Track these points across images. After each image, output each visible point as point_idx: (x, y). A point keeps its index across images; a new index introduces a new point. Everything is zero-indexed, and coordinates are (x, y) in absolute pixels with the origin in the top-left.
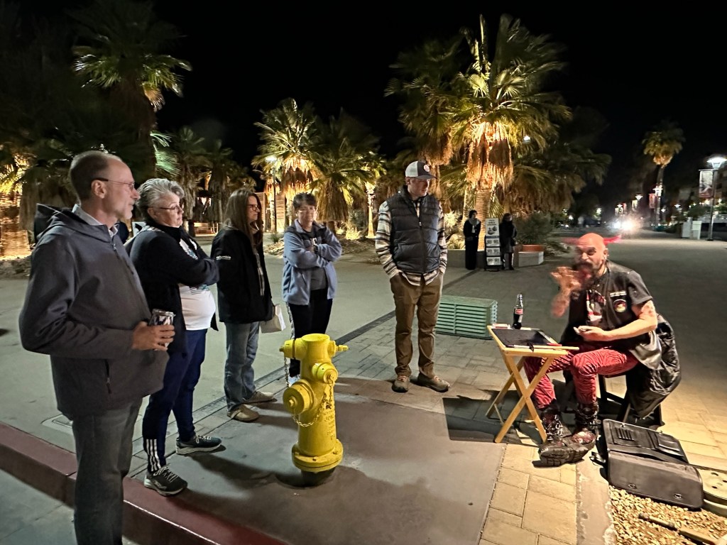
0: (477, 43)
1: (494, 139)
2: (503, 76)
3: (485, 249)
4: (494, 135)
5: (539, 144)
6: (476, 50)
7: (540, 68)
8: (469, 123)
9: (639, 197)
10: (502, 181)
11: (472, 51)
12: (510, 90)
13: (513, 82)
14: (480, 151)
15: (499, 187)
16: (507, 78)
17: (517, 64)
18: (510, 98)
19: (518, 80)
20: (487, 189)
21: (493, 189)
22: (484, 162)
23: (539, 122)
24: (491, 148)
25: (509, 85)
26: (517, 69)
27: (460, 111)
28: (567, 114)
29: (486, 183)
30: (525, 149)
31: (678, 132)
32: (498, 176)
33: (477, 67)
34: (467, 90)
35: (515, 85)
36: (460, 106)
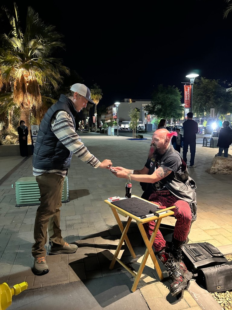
0: (14, 19)
1: (29, 79)
2: (32, 43)
3: (33, 143)
4: (29, 77)
5: (54, 85)
6: (13, 23)
7: (52, 43)
8: (13, 67)
9: (88, 118)
10: (36, 104)
11: (11, 23)
12: (36, 52)
13: (38, 48)
14: (21, 86)
15: (34, 107)
16: (35, 44)
17: (40, 38)
18: (37, 57)
19: (40, 47)
20: (27, 108)
21: (31, 108)
22: (24, 92)
23: (55, 73)
24: (28, 84)
25: (36, 49)
26: (39, 41)
27: (6, 58)
28: (67, 71)
29: (27, 105)
30: (47, 87)
31: (100, 90)
32: (34, 101)
33: (15, 33)
34: (9, 46)
35: (39, 50)
36: (6, 55)
